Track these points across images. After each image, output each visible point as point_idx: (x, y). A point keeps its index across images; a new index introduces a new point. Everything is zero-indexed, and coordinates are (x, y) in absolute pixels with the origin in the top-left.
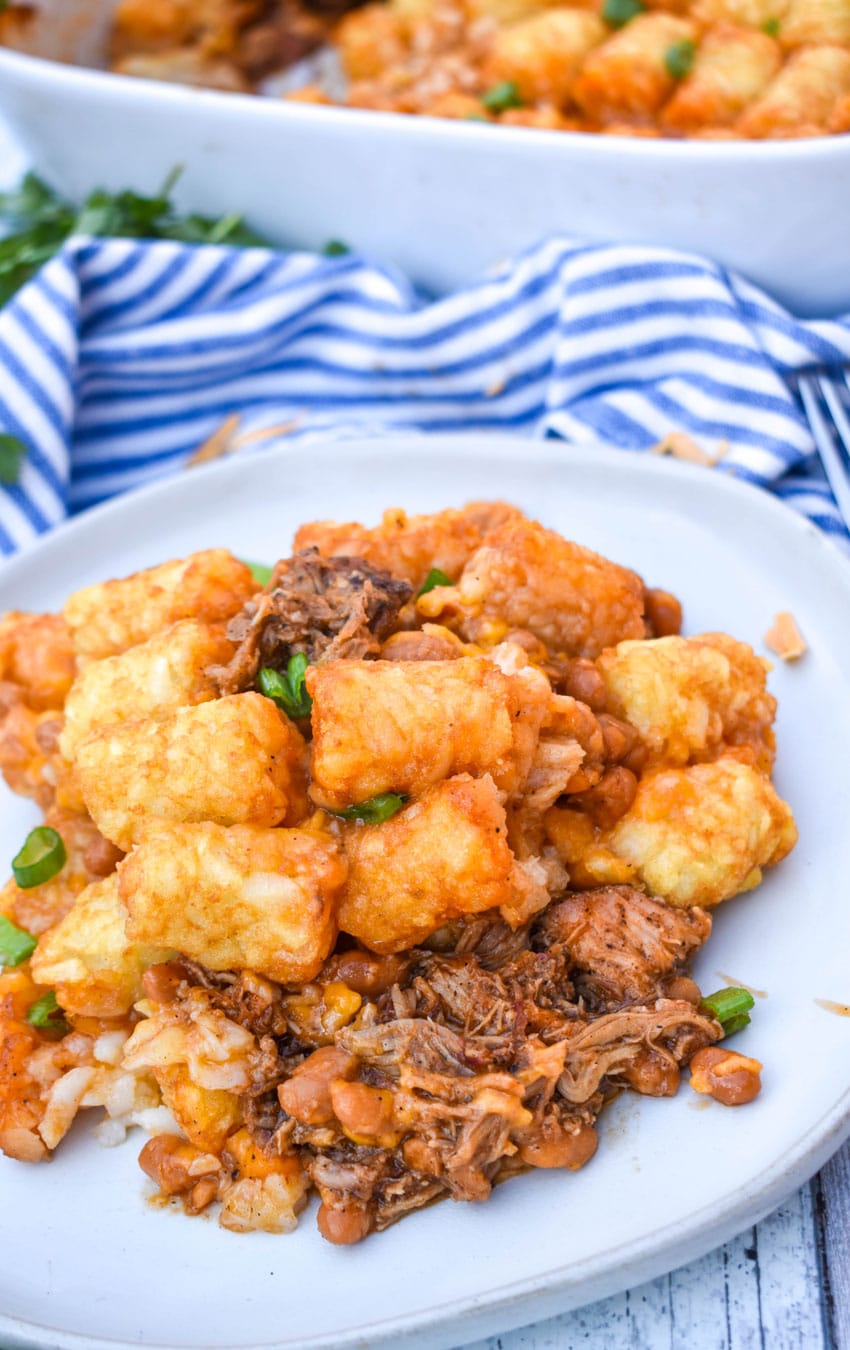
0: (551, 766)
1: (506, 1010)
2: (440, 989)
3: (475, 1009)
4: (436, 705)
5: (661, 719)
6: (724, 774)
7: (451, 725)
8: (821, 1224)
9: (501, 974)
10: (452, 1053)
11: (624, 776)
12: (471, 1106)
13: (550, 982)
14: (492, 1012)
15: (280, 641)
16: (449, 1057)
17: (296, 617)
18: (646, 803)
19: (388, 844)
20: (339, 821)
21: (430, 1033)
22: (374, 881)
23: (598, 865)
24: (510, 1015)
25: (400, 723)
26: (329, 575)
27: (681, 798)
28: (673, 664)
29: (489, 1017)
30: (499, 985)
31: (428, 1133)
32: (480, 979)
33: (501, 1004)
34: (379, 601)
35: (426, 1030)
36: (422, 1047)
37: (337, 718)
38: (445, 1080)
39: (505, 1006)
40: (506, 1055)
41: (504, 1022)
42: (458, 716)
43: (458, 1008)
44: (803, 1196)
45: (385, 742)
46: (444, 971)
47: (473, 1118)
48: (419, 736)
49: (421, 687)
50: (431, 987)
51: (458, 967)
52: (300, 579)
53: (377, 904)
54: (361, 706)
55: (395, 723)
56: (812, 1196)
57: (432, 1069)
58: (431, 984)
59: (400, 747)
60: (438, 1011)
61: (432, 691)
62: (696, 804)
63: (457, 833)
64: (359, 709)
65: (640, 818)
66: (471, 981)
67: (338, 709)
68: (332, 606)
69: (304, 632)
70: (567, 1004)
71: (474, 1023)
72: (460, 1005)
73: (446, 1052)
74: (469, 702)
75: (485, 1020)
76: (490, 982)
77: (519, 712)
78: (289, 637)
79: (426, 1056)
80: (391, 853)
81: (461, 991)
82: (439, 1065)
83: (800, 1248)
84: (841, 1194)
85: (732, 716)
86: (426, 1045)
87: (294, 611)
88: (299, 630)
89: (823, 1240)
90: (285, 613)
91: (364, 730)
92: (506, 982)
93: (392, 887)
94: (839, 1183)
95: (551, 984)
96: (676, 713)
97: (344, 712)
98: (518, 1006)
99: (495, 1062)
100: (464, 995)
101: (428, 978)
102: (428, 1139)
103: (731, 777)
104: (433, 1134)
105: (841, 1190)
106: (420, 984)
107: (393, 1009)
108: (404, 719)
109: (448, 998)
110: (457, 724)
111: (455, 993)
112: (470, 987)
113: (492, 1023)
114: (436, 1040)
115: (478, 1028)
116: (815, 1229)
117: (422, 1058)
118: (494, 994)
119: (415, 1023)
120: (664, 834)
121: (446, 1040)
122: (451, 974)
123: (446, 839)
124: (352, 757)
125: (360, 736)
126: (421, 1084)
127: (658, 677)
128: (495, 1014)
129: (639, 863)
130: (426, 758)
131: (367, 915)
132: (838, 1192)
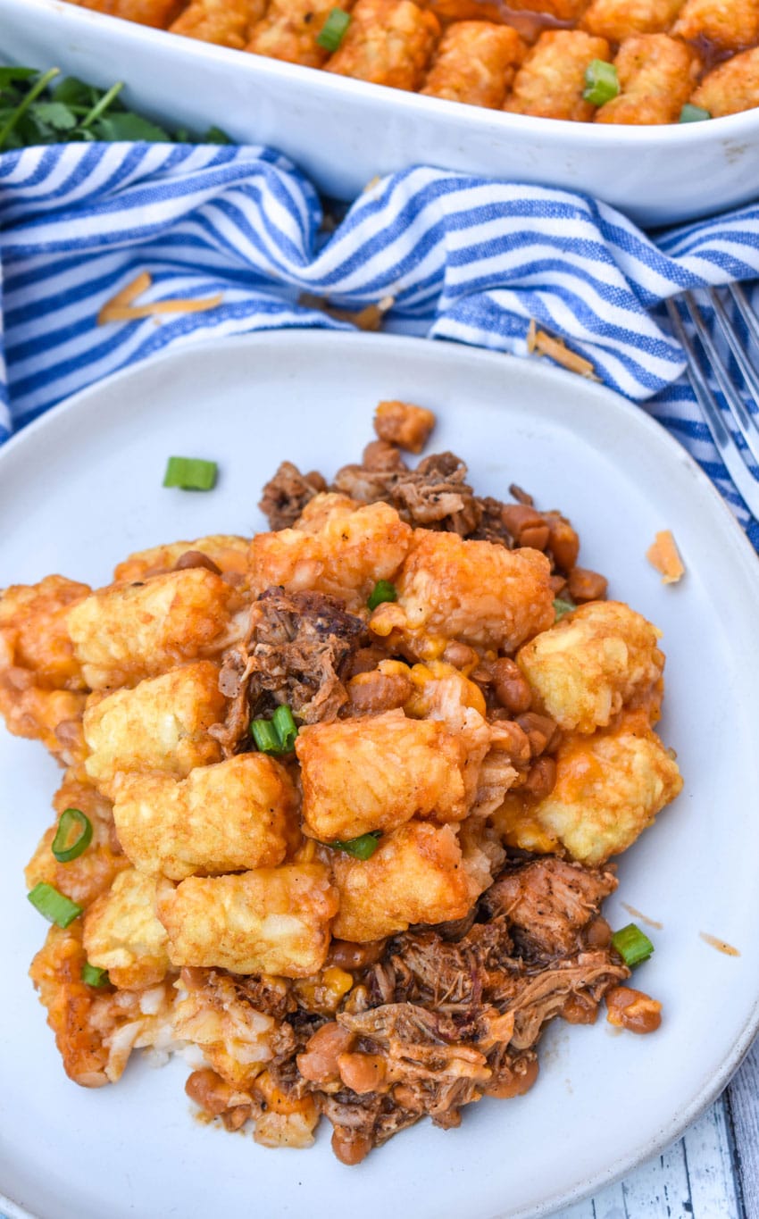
0: (491, 785)
1: (465, 980)
2: (413, 966)
3: (440, 980)
4: (404, 774)
5: (574, 710)
6: (625, 750)
7: (416, 788)
8: (739, 1178)
9: (459, 948)
10: (428, 1027)
11: (545, 766)
12: (446, 1073)
13: (496, 947)
14: (455, 982)
15: (264, 690)
16: (426, 1030)
17: (277, 671)
18: (563, 787)
19: (370, 879)
20: (327, 850)
21: (410, 1014)
22: (361, 906)
23: (528, 840)
24: (468, 984)
25: (376, 791)
26: (296, 619)
27: (591, 778)
28: (582, 666)
29: (452, 988)
30: (457, 958)
31: (413, 1087)
32: (443, 956)
33: (461, 975)
34: (343, 650)
35: (407, 1011)
36: (405, 1024)
37: (327, 794)
38: (425, 1050)
39: (464, 977)
40: (470, 1031)
41: (464, 990)
42: (422, 781)
43: (428, 980)
44: (723, 1152)
45: (366, 806)
46: (415, 950)
47: (449, 1082)
48: (392, 799)
49: (389, 755)
50: (406, 965)
51: (425, 945)
52: (274, 626)
53: (365, 922)
54: (345, 781)
55: (372, 791)
56: (730, 1152)
57: (413, 1041)
58: (405, 962)
59: (377, 808)
60: (413, 986)
61: (399, 760)
62: (604, 782)
63: (426, 878)
64: (344, 785)
65: (559, 799)
66: (437, 957)
67: (328, 787)
68: (305, 657)
69: (284, 682)
70: (510, 961)
71: (442, 992)
72: (431, 977)
73: (423, 1027)
74: (429, 769)
75: (450, 990)
76: (451, 958)
77: (467, 762)
78: (273, 687)
79: (409, 1033)
80: (373, 886)
81: (429, 967)
82: (420, 1037)
83: (724, 1200)
84: (752, 1150)
85: (630, 688)
86: (408, 1023)
87: (274, 667)
88: (279, 681)
89: (742, 1193)
90: (268, 670)
91: (348, 797)
92: (463, 953)
93: (374, 909)
94: (750, 1140)
95: (497, 949)
96: (585, 706)
97: (332, 789)
98: (475, 976)
99: (462, 1038)
100: (432, 969)
101: (402, 957)
102: (414, 1091)
103: (631, 752)
104: (418, 1089)
105: (751, 1146)
106: (398, 964)
107: (379, 989)
108: (380, 788)
109: (420, 972)
110: (421, 789)
111: (425, 969)
112: (436, 962)
113: (455, 991)
114: (415, 1018)
115: (445, 997)
116: (735, 1184)
117: (405, 1033)
118: (454, 965)
119: (399, 1007)
120: (580, 813)
121: (422, 1017)
122: (420, 953)
123: (418, 882)
124: (339, 820)
125: (345, 804)
126: (407, 1054)
127: (570, 679)
128: (457, 983)
129: (561, 834)
130: (396, 812)
131: (356, 929)
132: (749, 1148)
